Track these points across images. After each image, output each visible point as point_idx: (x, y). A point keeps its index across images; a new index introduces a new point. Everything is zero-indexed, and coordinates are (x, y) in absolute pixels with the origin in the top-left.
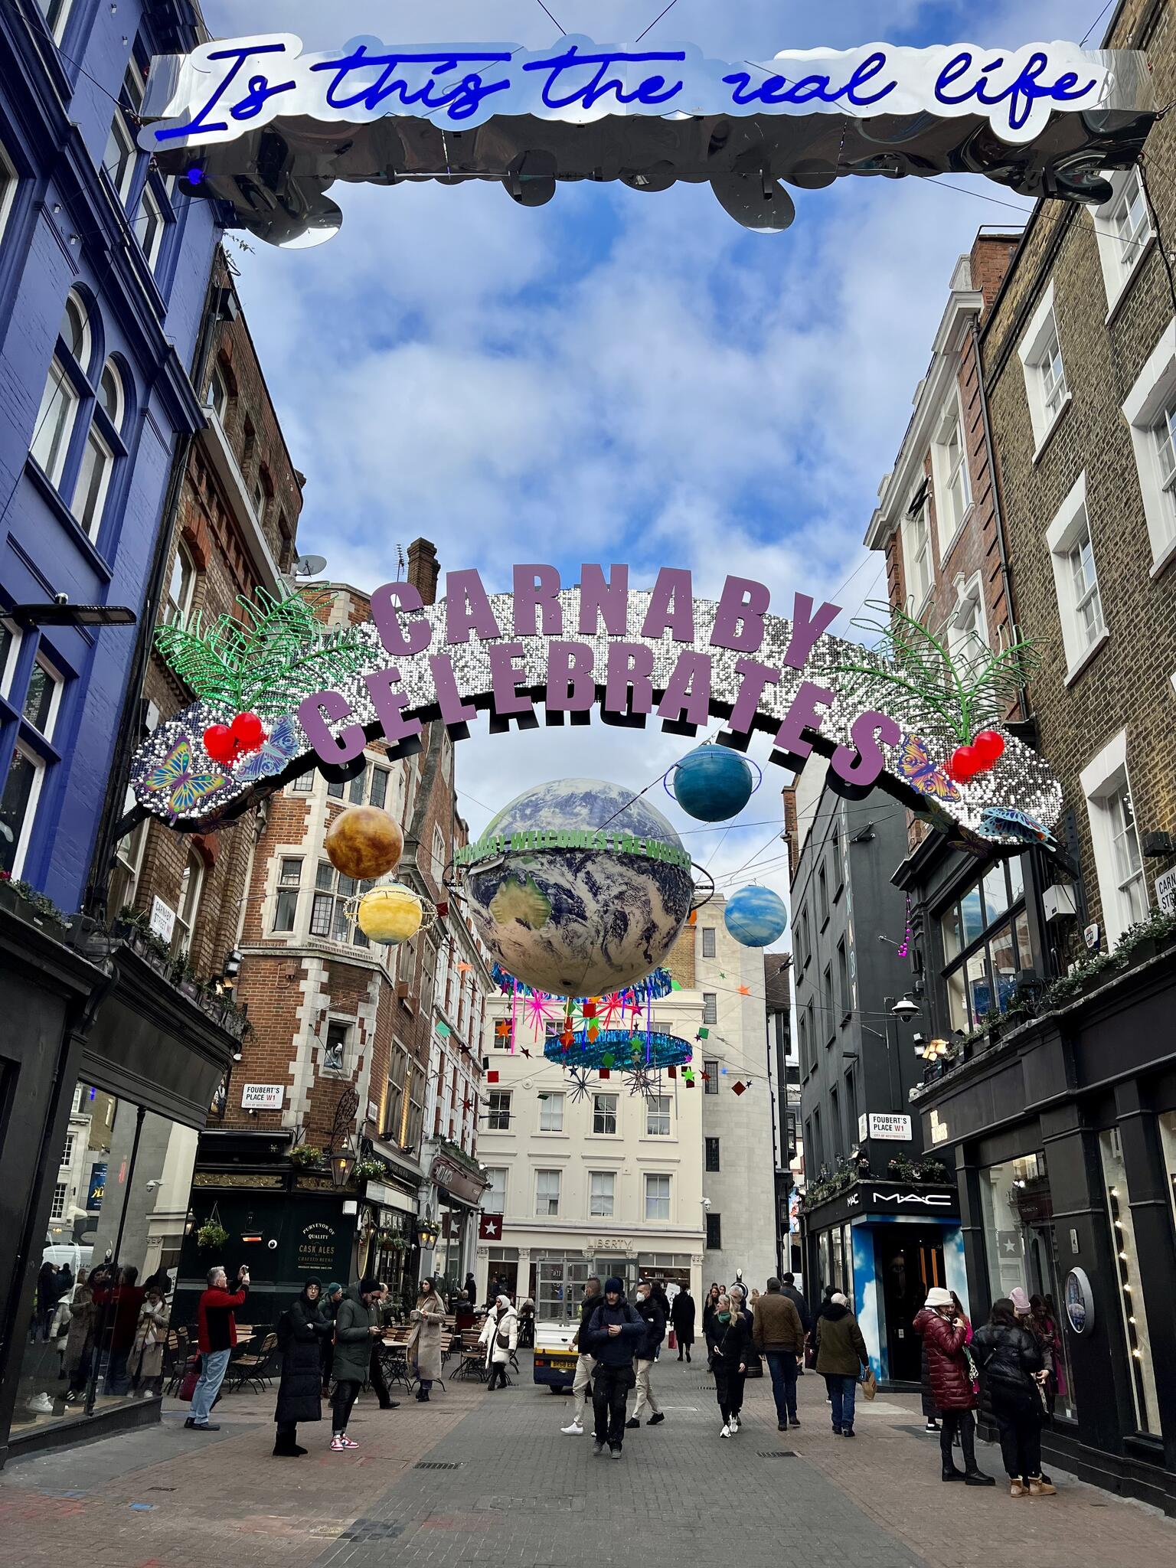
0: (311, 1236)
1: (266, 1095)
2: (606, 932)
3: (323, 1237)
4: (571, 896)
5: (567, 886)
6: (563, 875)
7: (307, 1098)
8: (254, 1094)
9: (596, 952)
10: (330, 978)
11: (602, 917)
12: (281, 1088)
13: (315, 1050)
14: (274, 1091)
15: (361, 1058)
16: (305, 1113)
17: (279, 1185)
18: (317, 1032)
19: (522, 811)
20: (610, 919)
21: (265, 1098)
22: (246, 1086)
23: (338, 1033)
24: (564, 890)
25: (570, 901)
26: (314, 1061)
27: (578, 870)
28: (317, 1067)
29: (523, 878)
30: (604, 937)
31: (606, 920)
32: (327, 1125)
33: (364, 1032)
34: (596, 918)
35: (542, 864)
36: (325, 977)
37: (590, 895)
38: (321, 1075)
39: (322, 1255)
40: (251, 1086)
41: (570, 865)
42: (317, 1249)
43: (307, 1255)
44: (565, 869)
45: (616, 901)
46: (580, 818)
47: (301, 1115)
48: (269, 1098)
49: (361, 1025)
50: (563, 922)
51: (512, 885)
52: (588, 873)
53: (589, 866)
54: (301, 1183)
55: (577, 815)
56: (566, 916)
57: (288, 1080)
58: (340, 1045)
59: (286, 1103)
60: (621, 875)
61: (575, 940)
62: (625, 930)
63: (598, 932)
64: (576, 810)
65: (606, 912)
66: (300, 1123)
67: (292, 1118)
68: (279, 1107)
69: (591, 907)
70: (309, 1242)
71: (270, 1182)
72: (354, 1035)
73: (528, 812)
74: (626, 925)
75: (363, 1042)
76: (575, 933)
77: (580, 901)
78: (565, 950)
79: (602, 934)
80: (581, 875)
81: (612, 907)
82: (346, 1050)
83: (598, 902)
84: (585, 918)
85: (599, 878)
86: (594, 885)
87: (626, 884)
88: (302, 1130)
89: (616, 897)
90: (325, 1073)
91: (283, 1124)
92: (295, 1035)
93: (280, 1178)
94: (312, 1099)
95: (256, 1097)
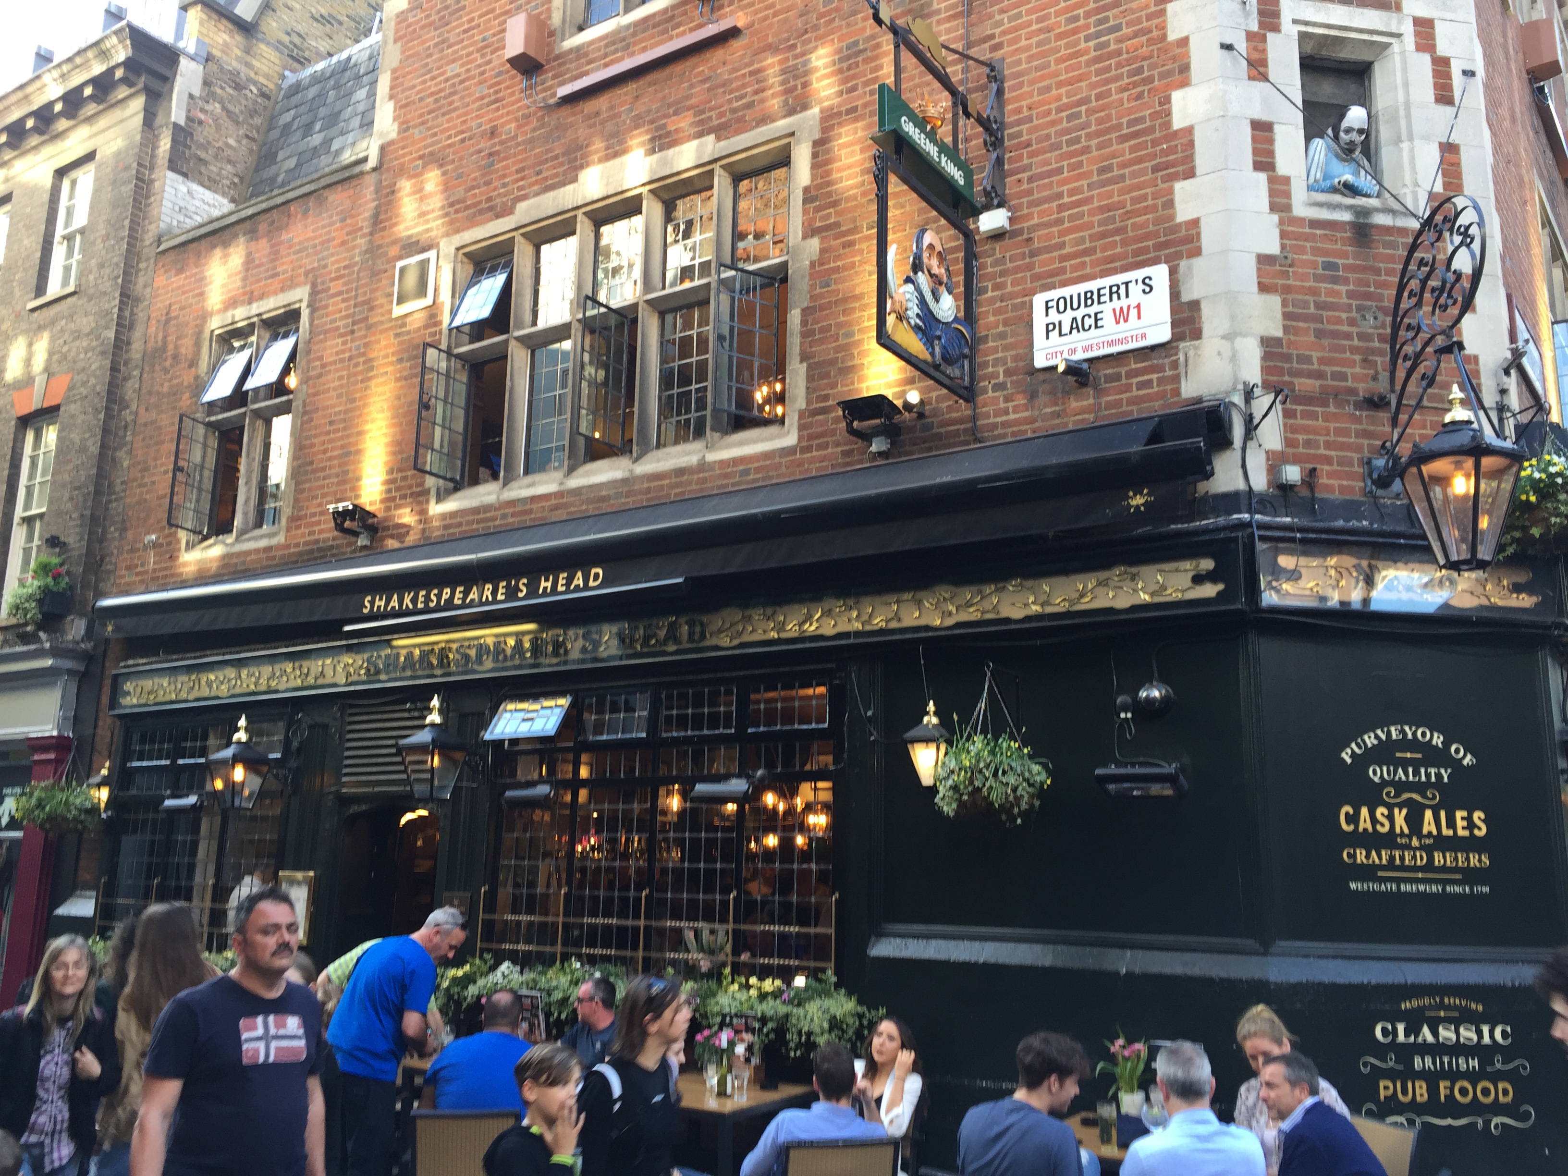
1: (1107, 310)
3: (1429, 774)
7: (1263, 288)
8: (1066, 319)
12: (1160, 273)
13: (1262, 131)
14: (1136, 290)
15: (1449, 149)
16: (1267, 342)
17: (1209, 590)
18: (1258, 69)
21: (1107, 319)
22: (1039, 301)
26: (1265, 166)
28: (1279, 188)
32: (1364, 376)
33: (1441, 66)
38: (1299, 208)
39: (1441, 843)
40: (1055, 294)
42: (1415, 821)
47: (1252, 353)
48: (1121, 316)
49: (1426, 44)
57: (1178, 246)
58: (1356, 115)
59: (1187, 318)
66: (1253, 373)
67: (1220, 369)
68: (1162, 334)
70: (1377, 796)
71: (1172, 584)
75: (1444, 96)
82: (1384, 133)
88: (1262, 402)
90: (1315, 204)
91: (1189, 389)
92: (1177, 96)
93: (1207, 564)
94: (1286, 290)
95: (1076, 326)
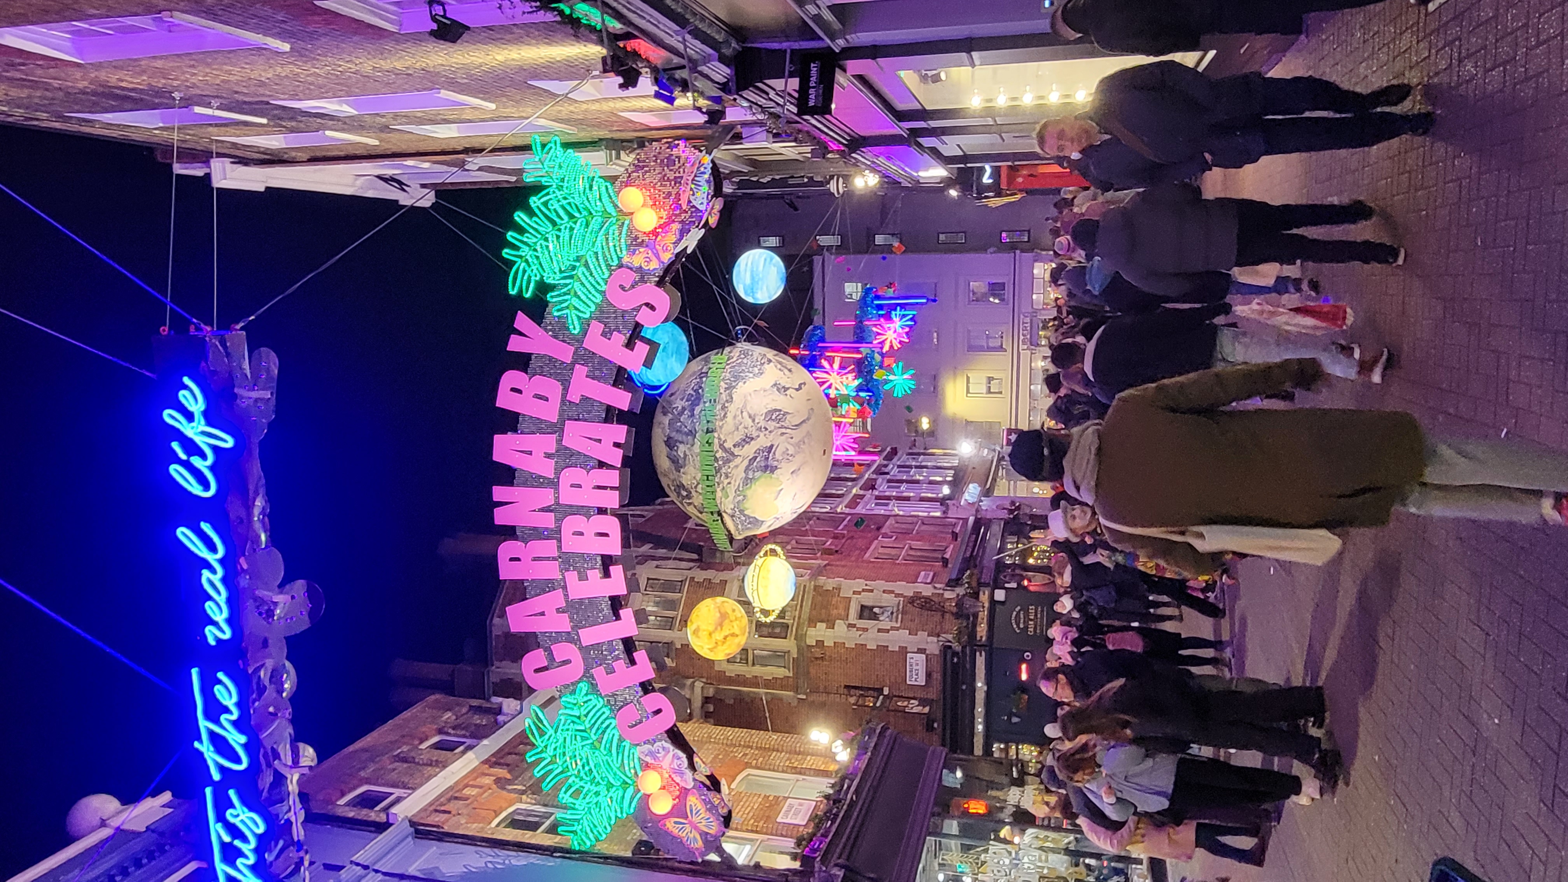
0: (1022, 626)
1: (915, 667)
2: (782, 427)
3: (1022, 616)
4: (755, 458)
5: (746, 462)
6: (737, 466)
7: (916, 635)
8: (915, 677)
9: (798, 434)
10: (822, 621)
11: (770, 432)
12: (909, 655)
13: (879, 630)
14: (912, 661)
15: (884, 592)
16: (928, 635)
17: (983, 653)
18: (865, 630)
19: (684, 498)
20: (772, 425)
21: (917, 668)
22: (908, 682)
23: (867, 612)
24: (749, 465)
25: (758, 459)
26: (888, 631)
27: (733, 454)
28: (893, 628)
29: (741, 498)
30: (786, 428)
31: (773, 428)
32: (937, 617)
33: (864, 590)
34: (771, 437)
35: (729, 483)
36: (821, 626)
37: (753, 442)
38: (898, 625)
39: (1036, 615)
40: (908, 679)
41: (729, 461)
42: (1031, 620)
43: (1035, 629)
44: (732, 465)
45: (757, 421)
46: (688, 453)
47: (930, 639)
48: (917, 664)
49: (859, 593)
50: (775, 463)
51: (746, 506)
52: (734, 446)
53: (728, 445)
54: (981, 637)
55: (685, 455)
56: (770, 462)
57: (904, 651)
58: (876, 610)
59: (921, 651)
60: (735, 417)
61: (790, 452)
62: (780, 410)
63: (783, 434)
64: (682, 456)
65: (766, 429)
66: (935, 639)
67: (933, 646)
68: (924, 656)
69: (763, 441)
70: (1026, 628)
71: (981, 661)
72: (868, 599)
73: (685, 493)
74: (776, 410)
75: (872, 591)
76: (784, 453)
77: (758, 451)
78: (799, 459)
79: (784, 430)
80: (736, 451)
81: (762, 424)
82: (879, 604)
83: (758, 436)
84: (772, 446)
85: (737, 437)
86: (744, 440)
87: (742, 412)
88: (941, 638)
89: (754, 421)
90: (897, 621)
91: (937, 652)
92: (868, 647)
93: (978, 654)
94: (917, 631)
95: (917, 675)
